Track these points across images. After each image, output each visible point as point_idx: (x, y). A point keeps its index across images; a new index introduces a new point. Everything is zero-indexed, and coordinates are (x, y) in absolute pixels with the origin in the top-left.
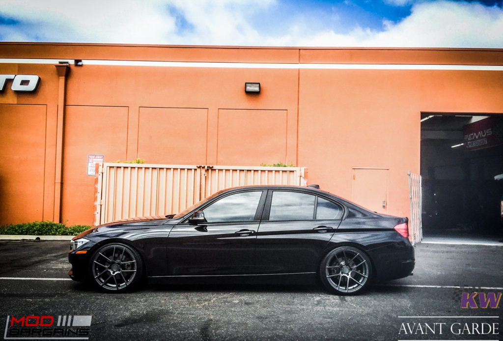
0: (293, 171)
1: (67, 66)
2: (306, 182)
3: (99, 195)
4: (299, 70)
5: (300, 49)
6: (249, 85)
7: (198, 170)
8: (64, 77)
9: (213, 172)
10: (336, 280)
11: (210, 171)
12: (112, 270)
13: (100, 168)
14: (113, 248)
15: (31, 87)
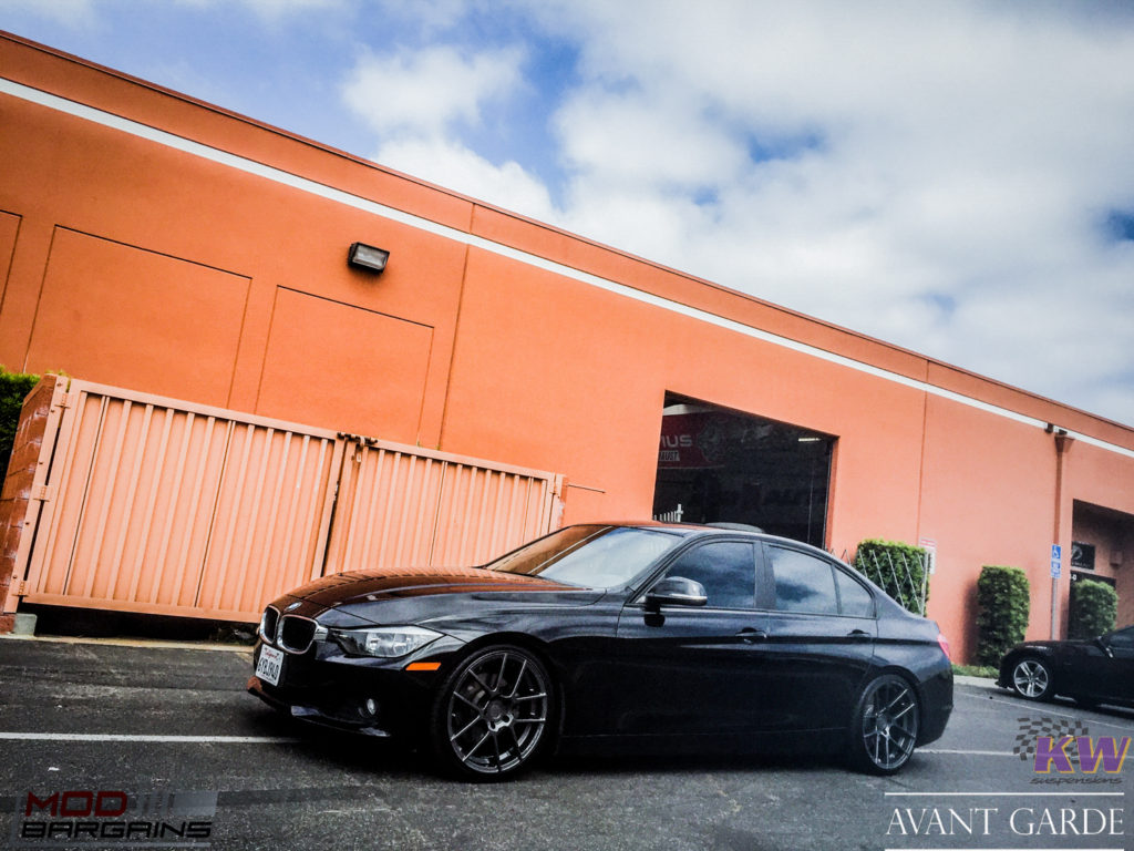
0: (541, 480)
2: (562, 508)
3: (40, 472)
4: (469, 246)
5: (474, 204)
6: (366, 250)
7: (339, 445)
11: (367, 450)
13: (60, 391)
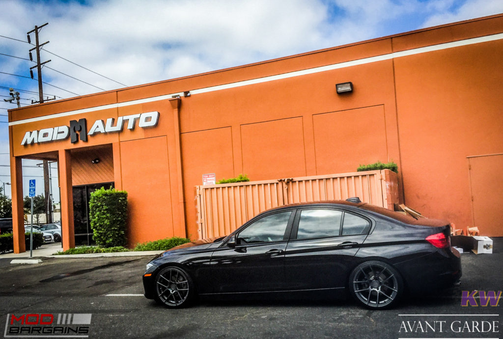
0: (373, 175)
1: (178, 99)
2: (387, 185)
3: (199, 215)
4: (393, 60)
5: (392, 38)
6: (340, 86)
7: (280, 184)
8: (177, 109)
9: (294, 184)
10: (366, 294)
11: (291, 183)
12: (171, 289)
13: (198, 190)
14: (169, 271)
15: (153, 123)
